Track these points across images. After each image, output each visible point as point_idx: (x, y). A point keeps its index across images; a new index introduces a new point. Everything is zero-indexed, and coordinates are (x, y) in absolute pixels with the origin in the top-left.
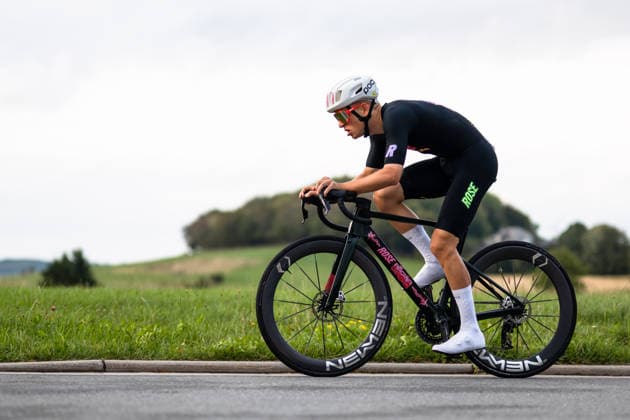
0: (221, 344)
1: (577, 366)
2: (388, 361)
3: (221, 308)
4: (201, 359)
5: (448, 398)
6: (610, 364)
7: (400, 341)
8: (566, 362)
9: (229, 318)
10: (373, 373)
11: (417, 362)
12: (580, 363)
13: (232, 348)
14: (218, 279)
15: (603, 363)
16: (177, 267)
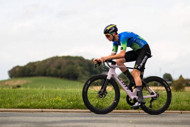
0: (20, 104)
1: (120, 111)
2: (67, 109)
3: (20, 94)
4: (14, 108)
5: (83, 118)
6: (129, 110)
7: (71, 103)
8: (117, 109)
9: (22, 97)
10: (63, 112)
11: (75, 109)
12: (121, 110)
13: (23, 105)
14: (19, 86)
15: (127, 110)
16: (6, 83)
